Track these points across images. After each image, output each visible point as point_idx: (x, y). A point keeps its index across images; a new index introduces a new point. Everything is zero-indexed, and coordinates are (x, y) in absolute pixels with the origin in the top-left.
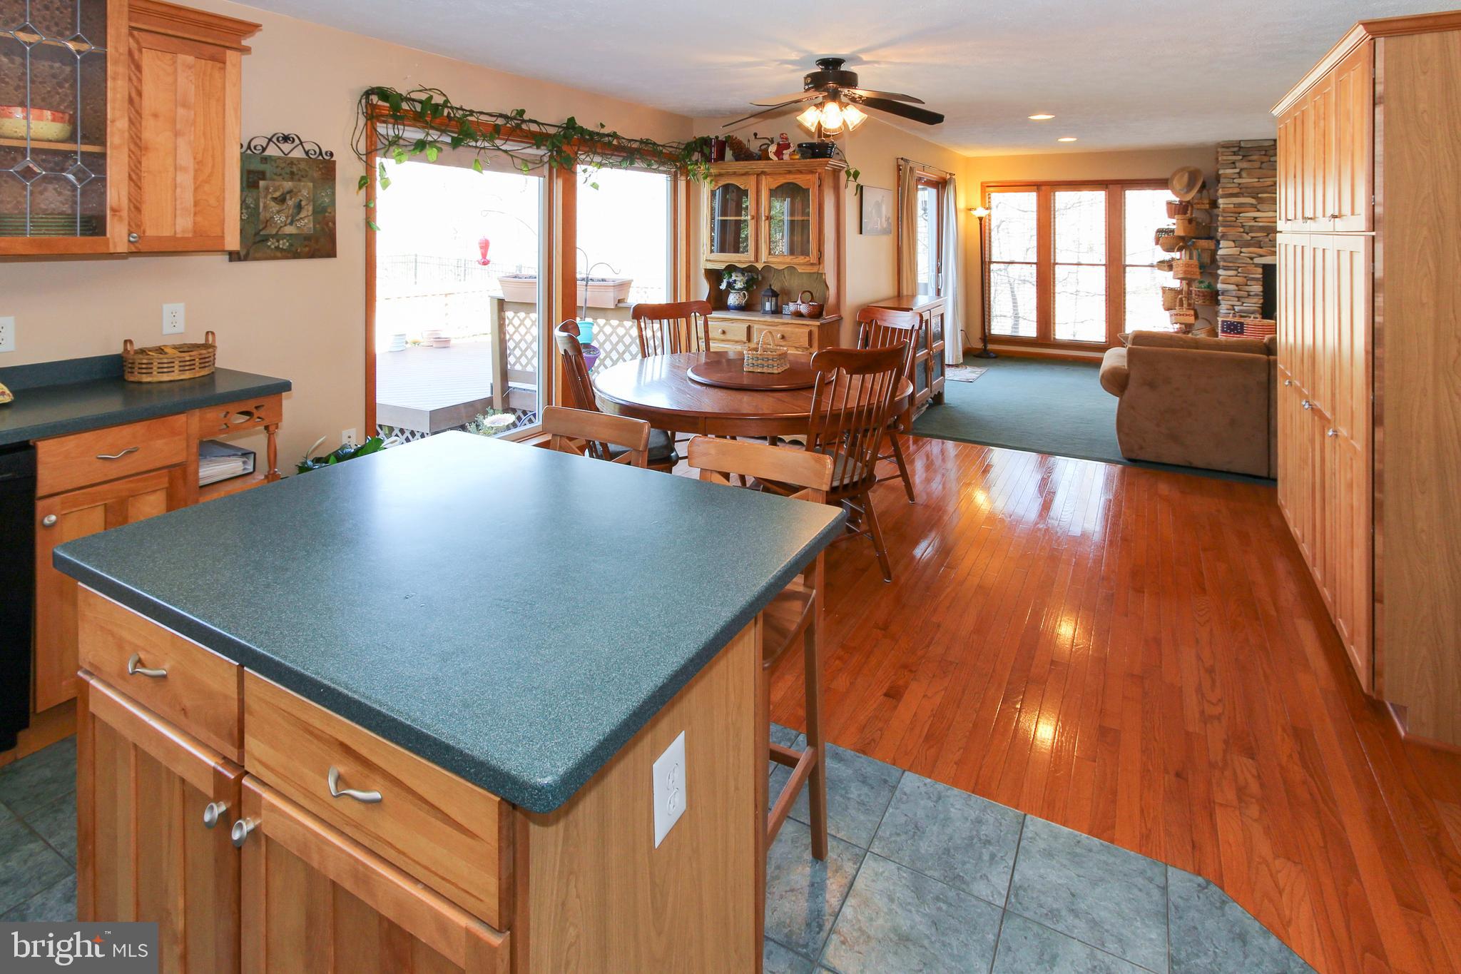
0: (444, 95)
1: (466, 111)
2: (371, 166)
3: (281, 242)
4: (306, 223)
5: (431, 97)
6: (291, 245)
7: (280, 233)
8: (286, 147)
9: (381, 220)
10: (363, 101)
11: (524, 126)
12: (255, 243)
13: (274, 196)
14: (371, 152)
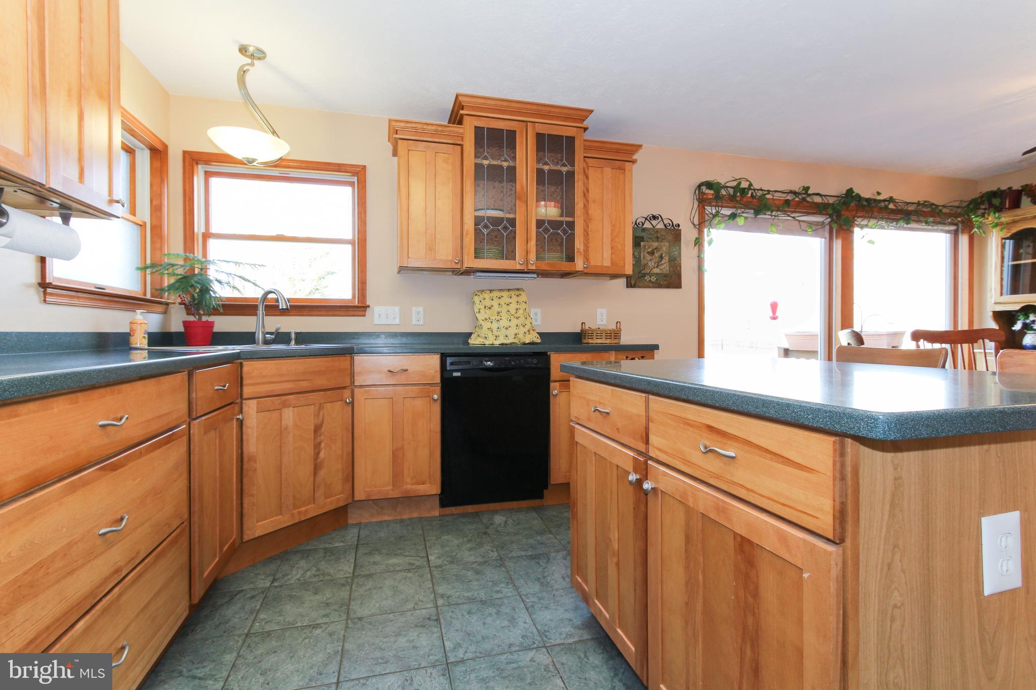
0: (747, 180)
1: (765, 191)
2: (702, 231)
3: (652, 277)
4: (665, 267)
5: (740, 183)
6: (657, 280)
7: (651, 272)
8: (654, 222)
9: (707, 265)
10: (697, 192)
11: (809, 199)
12: (639, 278)
13: (649, 251)
14: (701, 223)
